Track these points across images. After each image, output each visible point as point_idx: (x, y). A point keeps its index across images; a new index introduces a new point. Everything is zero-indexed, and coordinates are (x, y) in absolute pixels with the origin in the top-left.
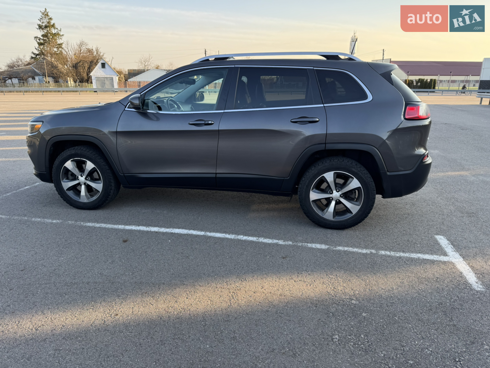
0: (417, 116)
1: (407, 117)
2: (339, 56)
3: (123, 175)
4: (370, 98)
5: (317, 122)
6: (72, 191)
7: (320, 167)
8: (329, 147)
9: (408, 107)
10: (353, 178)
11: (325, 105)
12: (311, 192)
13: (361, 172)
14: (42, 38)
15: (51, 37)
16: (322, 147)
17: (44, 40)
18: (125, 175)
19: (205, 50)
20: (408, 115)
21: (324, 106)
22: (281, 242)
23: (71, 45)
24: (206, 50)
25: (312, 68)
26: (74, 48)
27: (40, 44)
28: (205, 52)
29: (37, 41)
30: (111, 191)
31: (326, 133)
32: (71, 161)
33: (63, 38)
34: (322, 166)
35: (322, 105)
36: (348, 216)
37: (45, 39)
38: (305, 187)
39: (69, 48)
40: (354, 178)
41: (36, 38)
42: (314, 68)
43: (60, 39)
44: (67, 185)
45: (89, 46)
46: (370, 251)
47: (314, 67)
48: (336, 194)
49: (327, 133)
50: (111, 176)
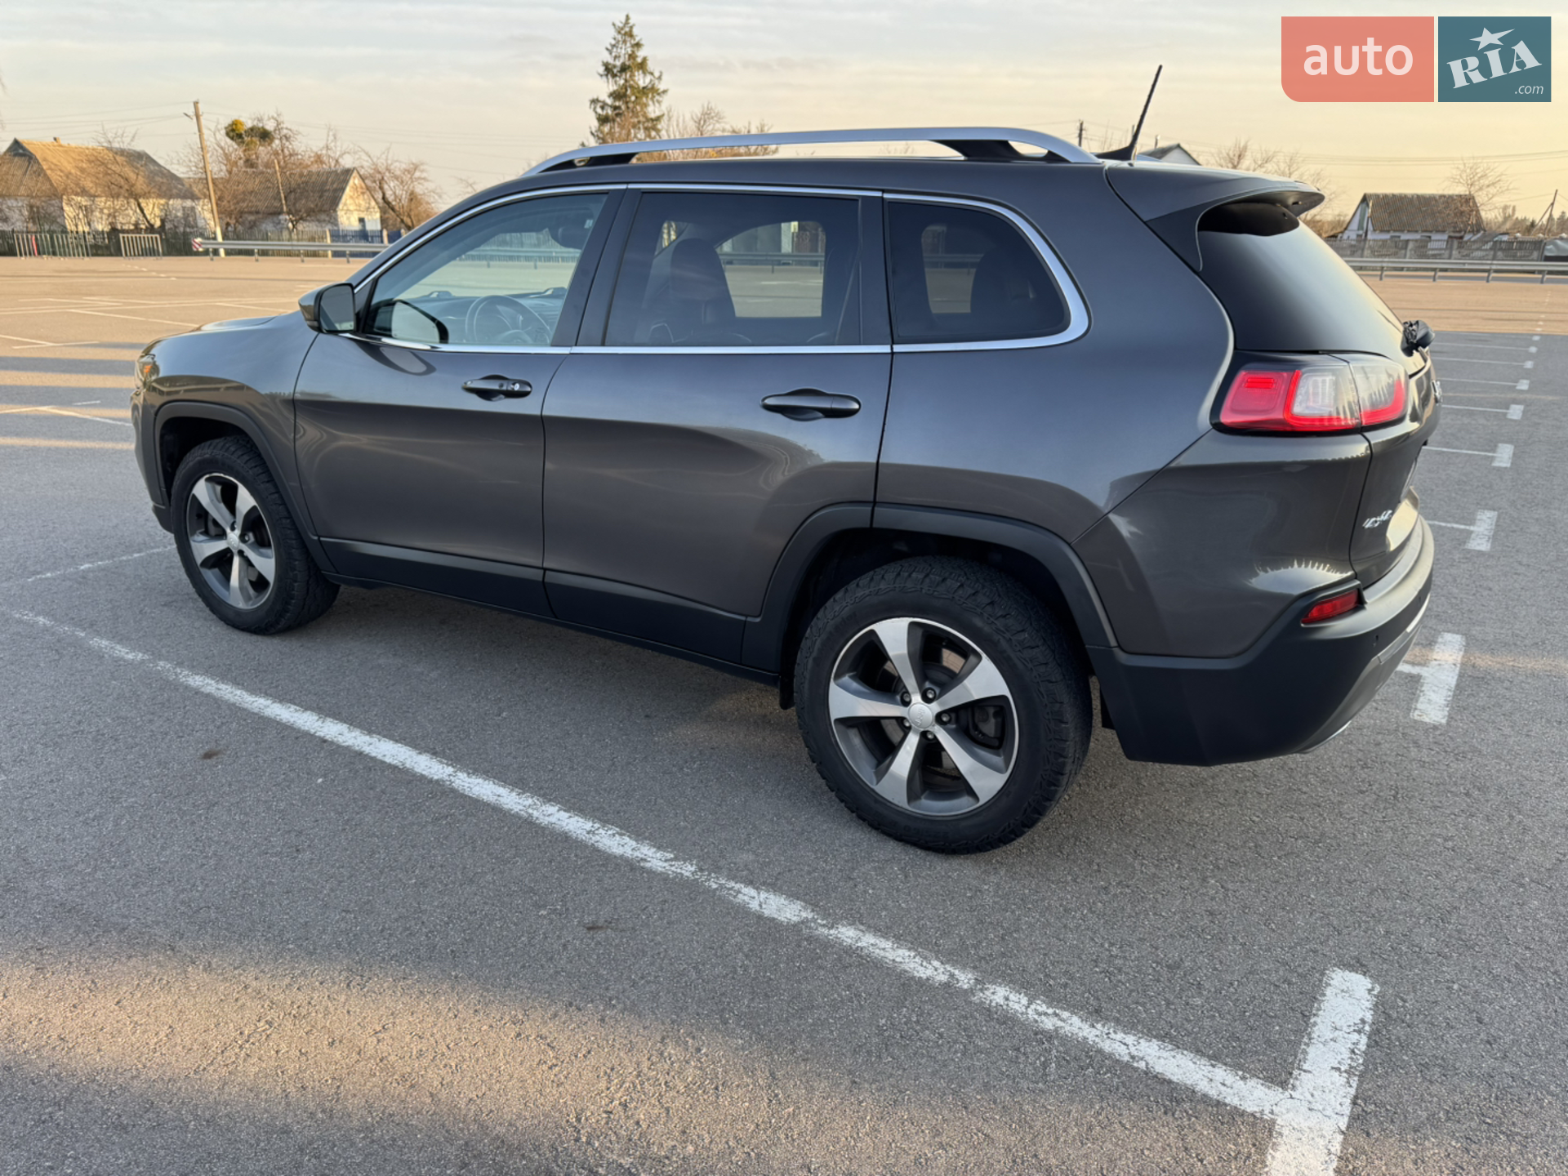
0: (1278, 415)
1: (1226, 418)
2: (1014, 144)
3: (316, 538)
4: (1078, 323)
5: (850, 413)
6: (216, 570)
7: (860, 593)
8: (887, 518)
9: (1242, 375)
10: (980, 658)
11: (898, 348)
12: (834, 689)
13: (1008, 635)
14: (609, 101)
15: (633, 98)
16: (858, 517)
17: (615, 108)
18: (322, 539)
19: (1081, 124)
20: (1234, 411)
21: (893, 353)
22: (656, 859)
23: (678, 121)
24: (1084, 127)
25: (879, 194)
26: (685, 128)
27: (603, 120)
28: (1078, 132)
29: (596, 112)
30: (296, 584)
31: (874, 461)
32: (207, 480)
33: (666, 101)
34: (867, 592)
35: (886, 349)
36: (961, 806)
37: (617, 104)
38: (810, 661)
39: (671, 129)
40: (984, 656)
41: (594, 101)
42: (886, 196)
43: (657, 104)
44: (205, 548)
45: (726, 123)
46: (952, 976)
47: (883, 191)
48: (921, 711)
49: (881, 461)
50: (294, 537)
